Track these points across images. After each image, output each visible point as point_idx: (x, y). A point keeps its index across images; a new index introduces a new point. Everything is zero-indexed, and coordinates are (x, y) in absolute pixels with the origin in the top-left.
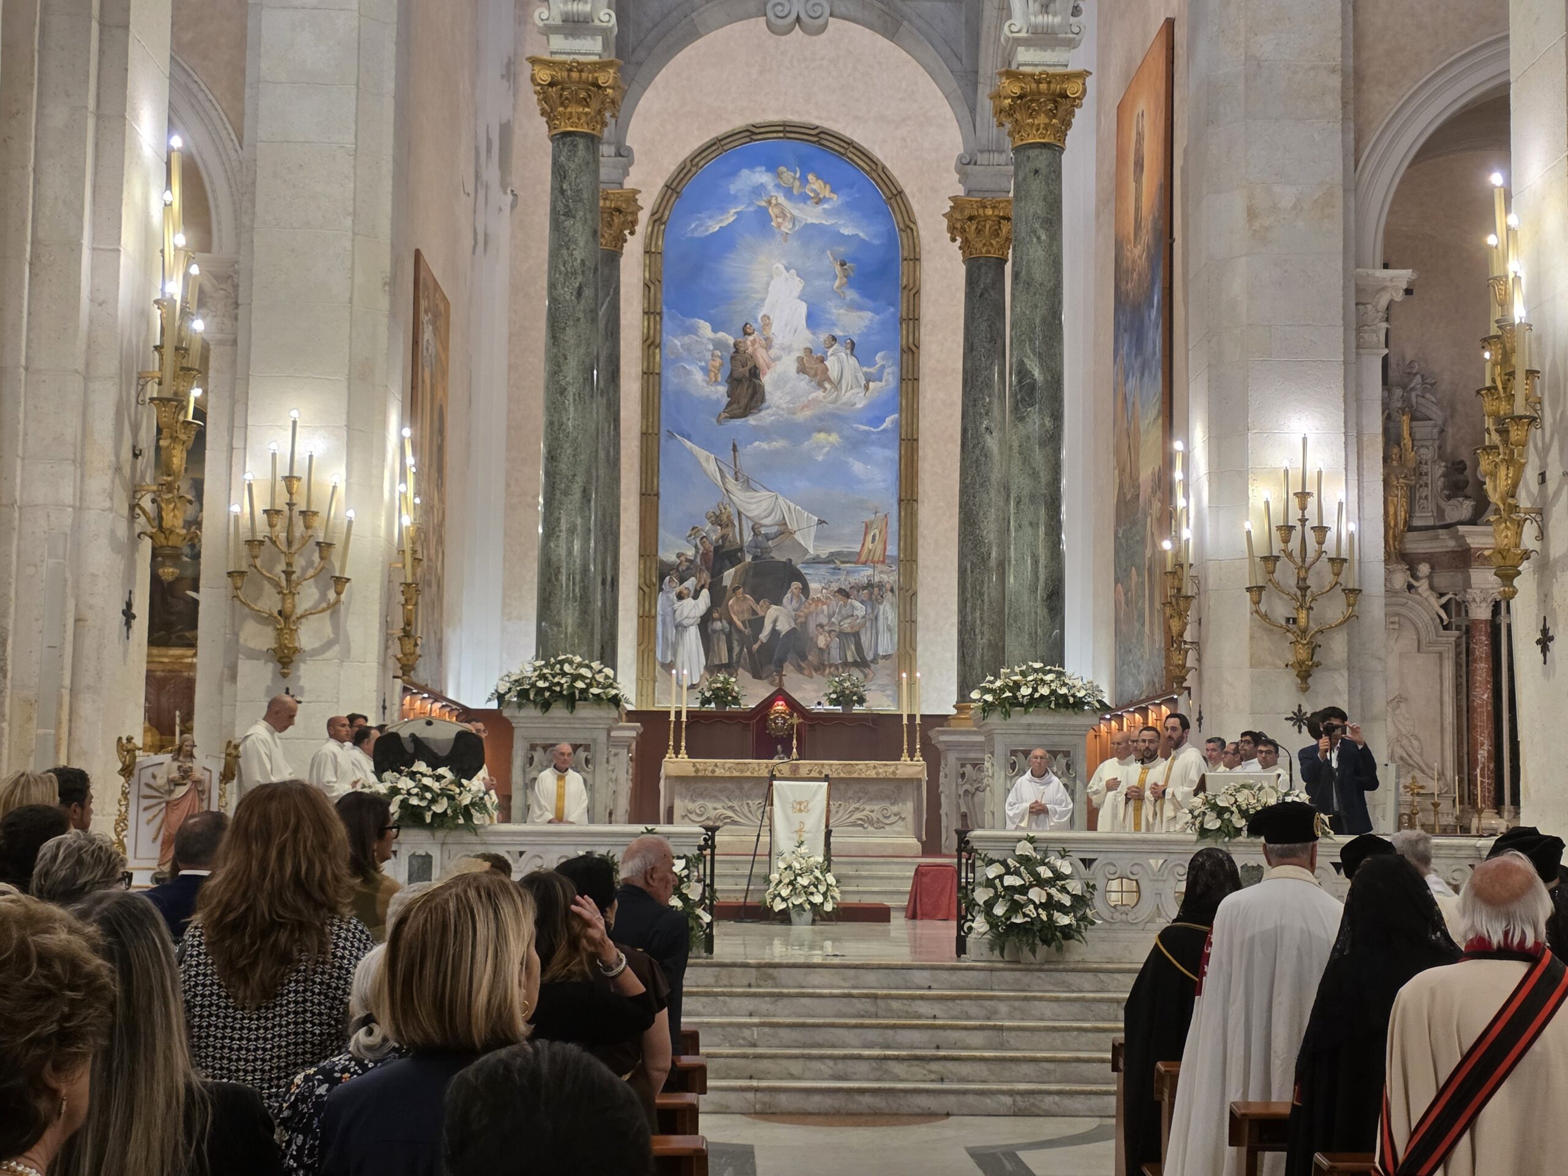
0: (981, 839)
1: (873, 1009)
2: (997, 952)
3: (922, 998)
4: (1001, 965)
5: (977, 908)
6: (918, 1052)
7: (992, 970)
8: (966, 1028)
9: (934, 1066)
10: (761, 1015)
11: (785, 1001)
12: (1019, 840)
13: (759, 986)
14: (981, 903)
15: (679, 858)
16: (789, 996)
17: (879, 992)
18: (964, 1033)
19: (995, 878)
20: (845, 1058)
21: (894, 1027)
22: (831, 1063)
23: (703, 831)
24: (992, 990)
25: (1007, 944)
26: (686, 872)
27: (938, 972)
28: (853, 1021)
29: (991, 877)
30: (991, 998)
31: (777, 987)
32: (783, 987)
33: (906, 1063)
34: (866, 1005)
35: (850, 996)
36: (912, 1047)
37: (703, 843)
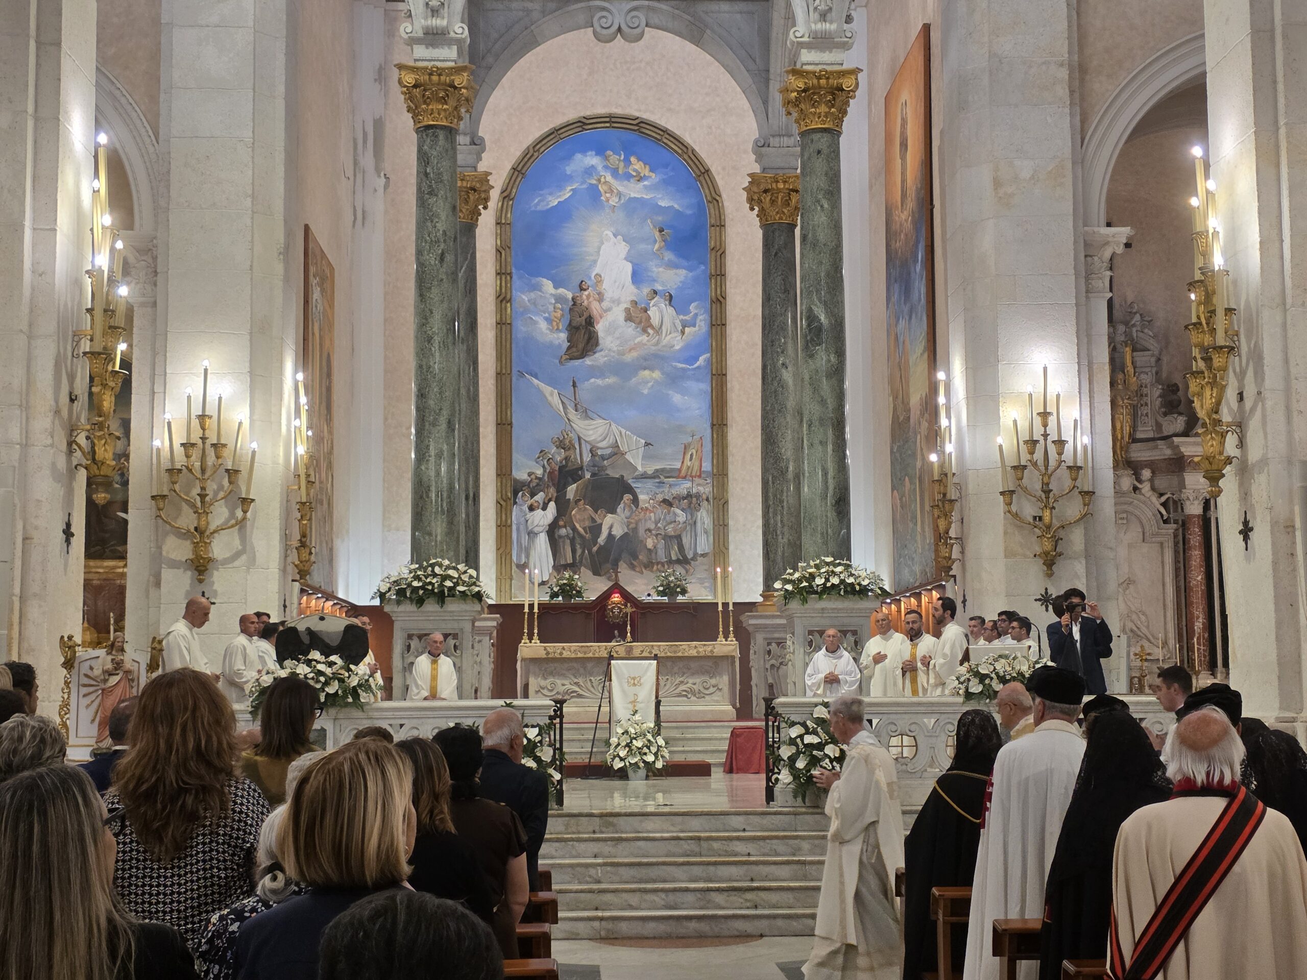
0: (784, 705)
1: (697, 849)
2: (799, 799)
3: (738, 839)
4: (804, 810)
5: (782, 762)
6: (736, 884)
7: (795, 814)
8: (775, 863)
9: (749, 896)
10: (604, 857)
11: (624, 844)
12: (816, 705)
13: (602, 832)
14: (785, 758)
15: (533, 726)
16: (627, 840)
17: (702, 835)
18: (773, 868)
19: (797, 737)
20: (675, 890)
21: (715, 864)
22: (663, 895)
23: (553, 704)
24: (796, 831)
25: (807, 793)
26: (539, 738)
27: (751, 817)
28: (681, 860)
29: (793, 736)
30: (796, 837)
31: (617, 832)
32: (622, 832)
33: (726, 894)
34: (692, 846)
35: (678, 838)
36: (730, 880)
37: (552, 713)
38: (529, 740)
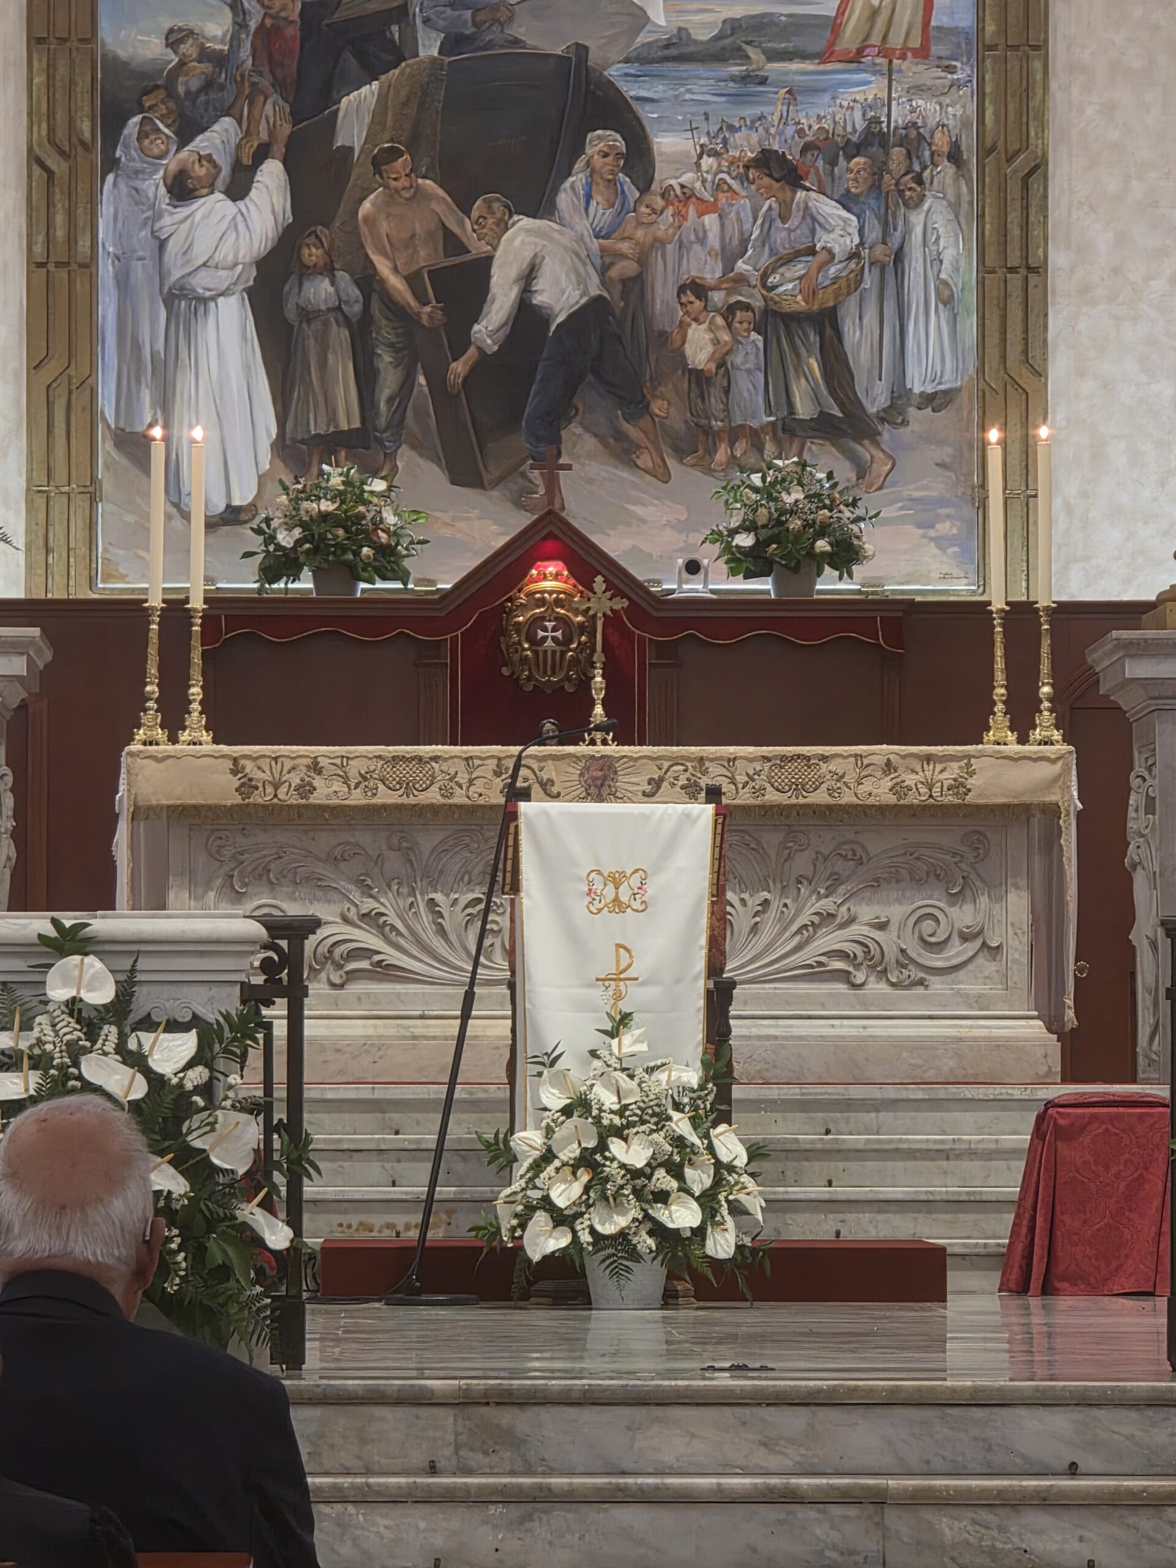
1: (869, 1544)
3: (1045, 1501)
11: (561, 1517)
13: (466, 1469)
15: (174, 1026)
16: (570, 1499)
17: (892, 1484)
23: (257, 930)
26: (197, 1076)
27: (1101, 1414)
31: (529, 1472)
32: (551, 1472)
34: (847, 1530)
35: (790, 1498)
37: (258, 976)
38: (156, 1081)
